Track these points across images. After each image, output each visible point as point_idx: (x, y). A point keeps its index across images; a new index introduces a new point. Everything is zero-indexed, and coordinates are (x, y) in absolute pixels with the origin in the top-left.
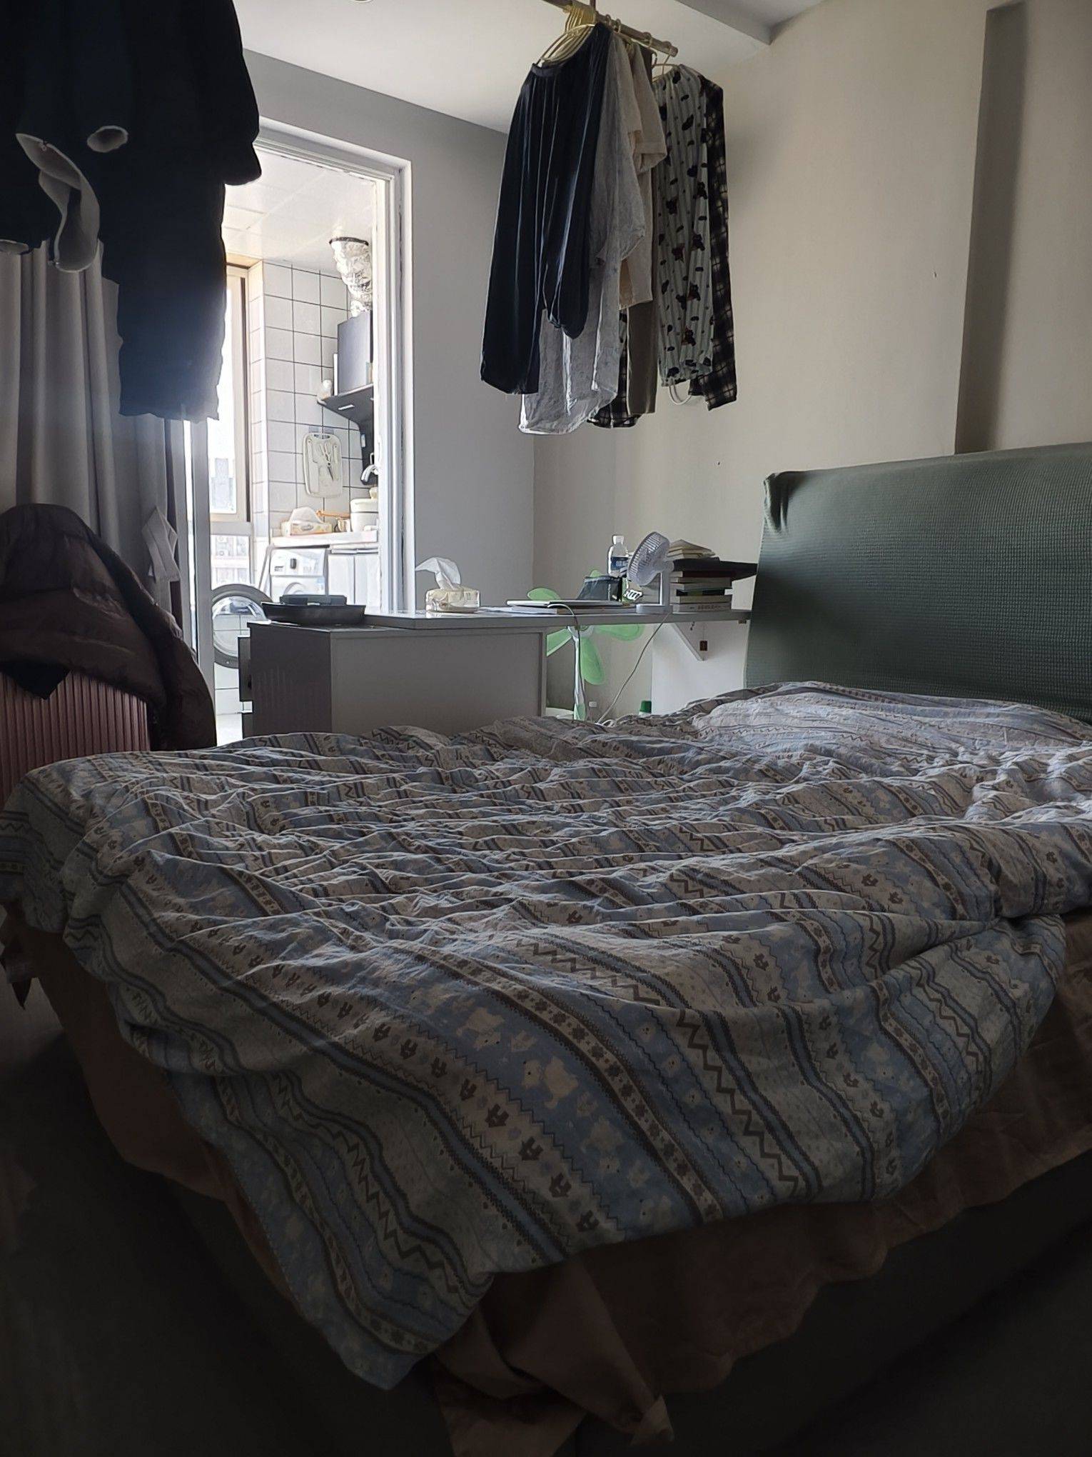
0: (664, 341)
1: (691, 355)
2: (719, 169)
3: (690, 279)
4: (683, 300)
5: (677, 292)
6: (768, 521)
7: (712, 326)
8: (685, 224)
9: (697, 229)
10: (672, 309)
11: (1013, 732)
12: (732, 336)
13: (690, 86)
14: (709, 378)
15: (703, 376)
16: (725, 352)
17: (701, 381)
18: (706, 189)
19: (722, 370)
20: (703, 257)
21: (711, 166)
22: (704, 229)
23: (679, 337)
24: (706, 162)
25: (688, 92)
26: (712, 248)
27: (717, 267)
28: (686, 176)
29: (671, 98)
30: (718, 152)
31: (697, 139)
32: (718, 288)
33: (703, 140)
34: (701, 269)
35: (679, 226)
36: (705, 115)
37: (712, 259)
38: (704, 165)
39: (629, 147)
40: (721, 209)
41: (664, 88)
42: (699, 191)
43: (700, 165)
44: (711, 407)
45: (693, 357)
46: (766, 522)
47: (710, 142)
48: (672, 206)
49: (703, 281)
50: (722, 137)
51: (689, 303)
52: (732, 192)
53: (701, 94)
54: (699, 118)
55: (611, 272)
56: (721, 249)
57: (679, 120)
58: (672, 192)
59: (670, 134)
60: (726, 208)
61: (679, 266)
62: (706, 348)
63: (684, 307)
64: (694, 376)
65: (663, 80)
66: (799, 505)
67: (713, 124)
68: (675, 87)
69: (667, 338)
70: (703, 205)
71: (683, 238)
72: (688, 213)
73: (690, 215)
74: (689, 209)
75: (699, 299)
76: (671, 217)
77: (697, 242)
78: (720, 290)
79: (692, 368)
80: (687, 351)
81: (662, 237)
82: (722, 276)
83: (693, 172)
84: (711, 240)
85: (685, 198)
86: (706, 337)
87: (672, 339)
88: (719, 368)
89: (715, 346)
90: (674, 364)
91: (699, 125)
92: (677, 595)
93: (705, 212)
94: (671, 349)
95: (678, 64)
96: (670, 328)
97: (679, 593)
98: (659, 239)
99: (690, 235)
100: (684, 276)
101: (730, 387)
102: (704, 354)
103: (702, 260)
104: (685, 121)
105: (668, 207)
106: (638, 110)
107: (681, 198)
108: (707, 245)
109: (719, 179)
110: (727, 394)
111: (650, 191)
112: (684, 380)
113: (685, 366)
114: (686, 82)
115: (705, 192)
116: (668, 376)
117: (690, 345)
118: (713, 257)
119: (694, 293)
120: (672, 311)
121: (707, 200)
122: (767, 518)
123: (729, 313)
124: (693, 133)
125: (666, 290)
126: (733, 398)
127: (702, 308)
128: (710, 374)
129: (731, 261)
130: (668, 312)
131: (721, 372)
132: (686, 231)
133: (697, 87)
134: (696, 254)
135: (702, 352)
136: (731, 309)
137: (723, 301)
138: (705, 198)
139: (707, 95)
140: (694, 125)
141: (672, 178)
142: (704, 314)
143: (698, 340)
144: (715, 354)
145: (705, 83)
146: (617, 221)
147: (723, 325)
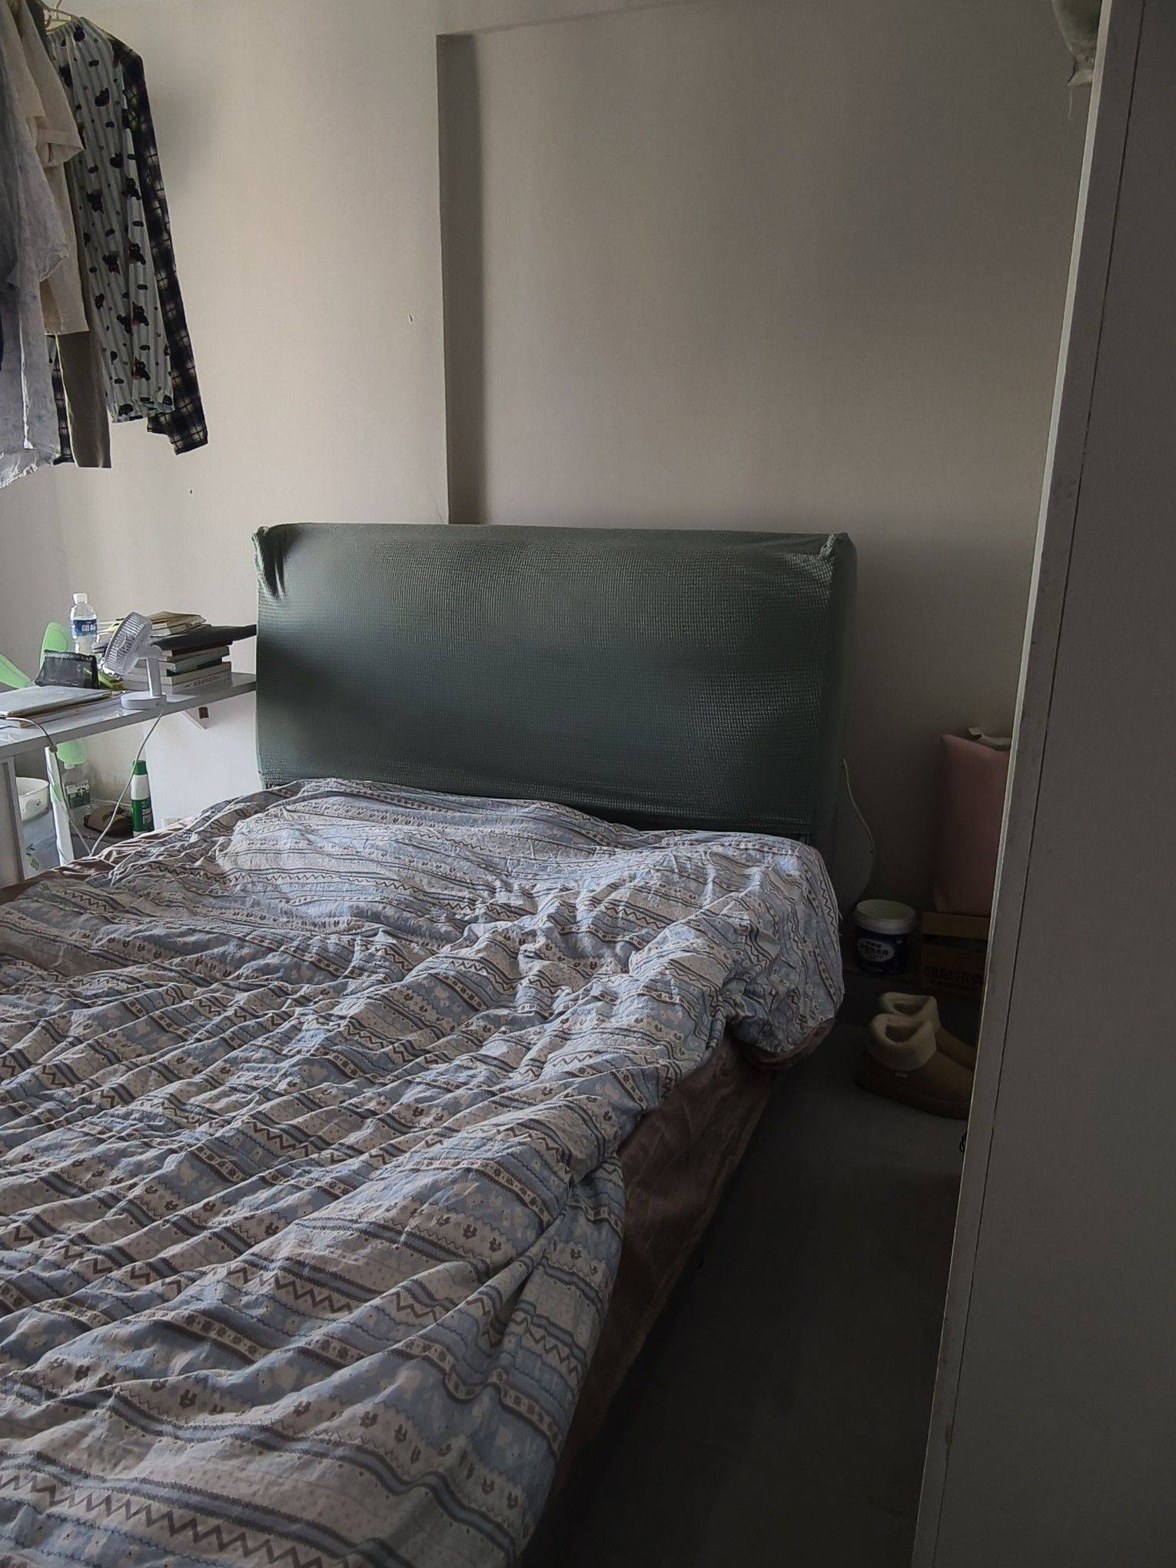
0: (109, 372)
1: (146, 391)
2: (150, 159)
3: (132, 299)
4: (126, 322)
5: (117, 312)
6: (263, 585)
7: (168, 357)
8: (116, 227)
9: (133, 236)
10: (113, 329)
11: (538, 845)
12: (194, 367)
13: (97, 47)
14: (172, 418)
15: (163, 414)
16: (188, 386)
17: (162, 419)
18: (138, 187)
19: (187, 408)
20: (145, 272)
21: (140, 158)
22: (141, 237)
23: (128, 367)
24: (133, 153)
25: (97, 58)
26: (154, 261)
27: (164, 283)
28: (109, 166)
29: (75, 60)
30: (145, 139)
31: (117, 120)
32: (168, 308)
33: (126, 124)
34: (145, 287)
35: (107, 228)
36: (124, 92)
37: (156, 275)
38: (130, 157)
39: (30, 136)
40: (159, 211)
41: (64, 44)
42: (128, 190)
43: (125, 158)
44: (178, 451)
45: (149, 393)
46: (261, 588)
47: (134, 124)
48: (95, 201)
49: (150, 302)
50: (149, 120)
51: (134, 328)
52: (170, 188)
53: (115, 64)
54: (116, 95)
55: (28, 299)
56: (165, 260)
57: (89, 92)
58: (92, 183)
59: (79, 107)
60: (165, 210)
61: (116, 280)
62: (163, 383)
63: (129, 331)
64: (153, 413)
65: (60, 33)
66: (293, 567)
67: (134, 101)
68: (77, 45)
69: (112, 367)
70: (136, 209)
71: (115, 244)
72: (118, 213)
73: (121, 216)
74: (118, 208)
75: (147, 324)
76: (96, 214)
77: (135, 254)
78: (171, 310)
79: (150, 406)
80: (139, 386)
81: (87, 238)
82: (171, 293)
83: (118, 162)
84: (152, 248)
85: (111, 195)
86: (162, 372)
87: (118, 369)
88: (182, 404)
89: (174, 378)
90: (125, 400)
91: (118, 103)
92: (168, 675)
93: (141, 217)
94: (119, 381)
95: (79, 16)
96: (114, 356)
97: (170, 673)
98: (85, 239)
99: (124, 243)
100: (124, 292)
101: (199, 429)
102: (162, 390)
103: (145, 275)
104: (98, 94)
105: (89, 200)
106: (36, 89)
107: (105, 190)
108: (149, 258)
109: (151, 173)
110: (197, 436)
111: (66, 190)
112: (140, 417)
113: (140, 403)
114: (92, 43)
115: (137, 191)
116: (120, 415)
117: (144, 379)
118: (157, 271)
119: (140, 316)
120: (113, 332)
121: (141, 201)
122: (262, 581)
123: (185, 340)
124: (109, 112)
125: (102, 305)
126: (204, 441)
127: (152, 334)
128: (172, 413)
129: (179, 275)
130: (110, 338)
131: (185, 410)
132: (118, 234)
133: (108, 54)
134: (136, 268)
135: (160, 389)
136: (188, 335)
137: (176, 324)
138: (138, 199)
139: (122, 63)
140: (110, 101)
141: (91, 165)
142: (156, 341)
143: (152, 374)
144: (176, 388)
145: (118, 46)
146: (27, 233)
147: (181, 355)
